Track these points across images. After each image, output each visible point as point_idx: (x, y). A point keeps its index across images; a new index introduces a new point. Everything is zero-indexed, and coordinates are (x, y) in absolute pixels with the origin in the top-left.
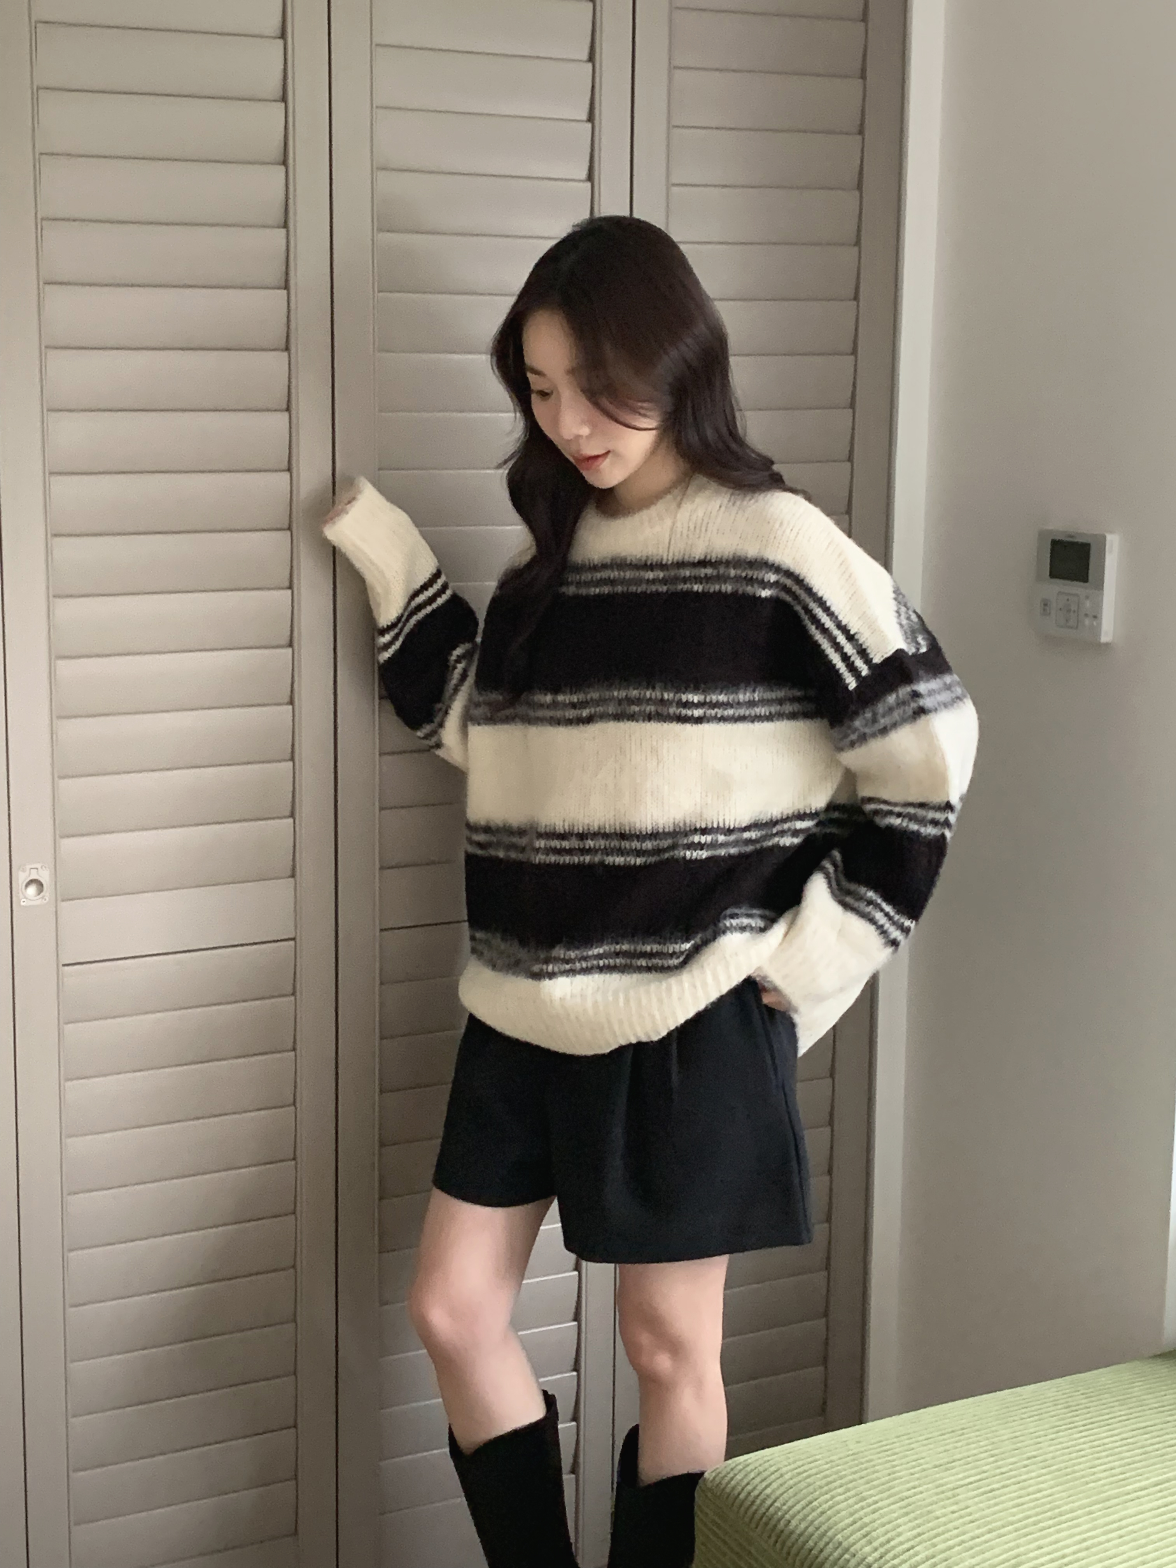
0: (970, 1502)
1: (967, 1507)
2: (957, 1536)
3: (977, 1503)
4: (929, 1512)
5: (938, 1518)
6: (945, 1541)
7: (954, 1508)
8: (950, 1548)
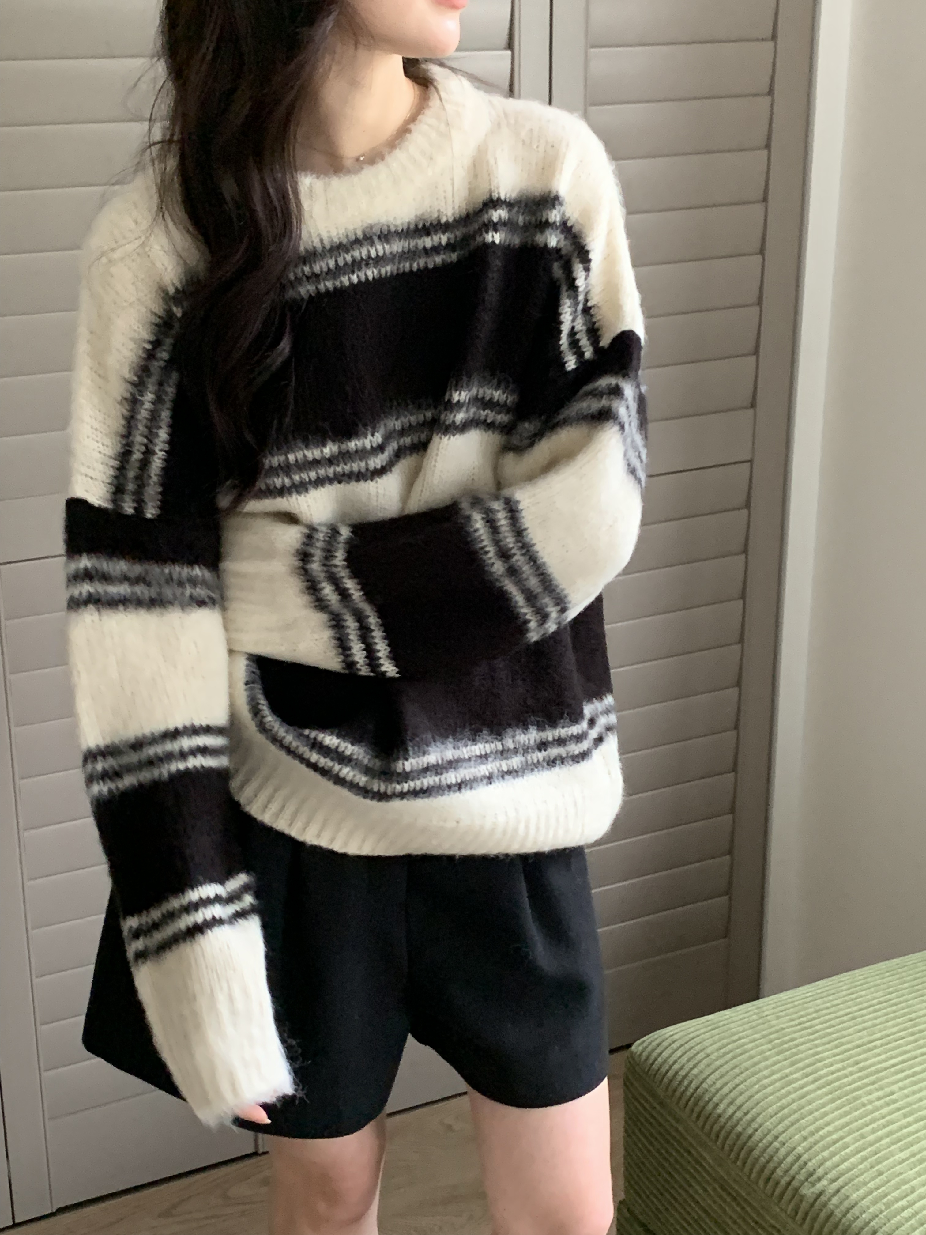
0: (895, 1087)
1: (892, 1093)
2: (884, 1126)
3: (901, 1089)
4: (856, 1099)
5: (864, 1105)
6: (874, 1131)
7: (880, 1093)
8: (880, 1139)
